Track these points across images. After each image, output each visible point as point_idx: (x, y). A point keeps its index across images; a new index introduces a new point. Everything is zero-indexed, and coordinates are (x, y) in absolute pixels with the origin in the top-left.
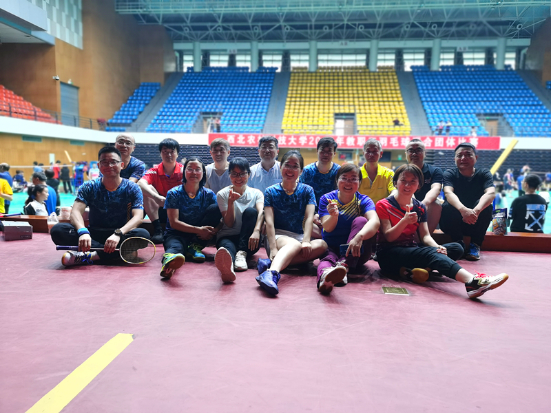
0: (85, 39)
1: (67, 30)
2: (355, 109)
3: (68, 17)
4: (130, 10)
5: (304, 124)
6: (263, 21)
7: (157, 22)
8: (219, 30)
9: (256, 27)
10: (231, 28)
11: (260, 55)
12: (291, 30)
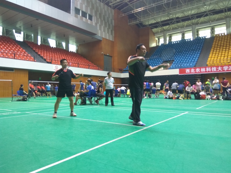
0: (115, 37)
1: (107, 34)
3: (108, 29)
4: (134, 23)
5: (221, 60)
6: (197, 14)
7: (147, 26)
8: (175, 23)
9: (194, 18)
10: (181, 21)
11: (198, 32)
12: (213, 15)
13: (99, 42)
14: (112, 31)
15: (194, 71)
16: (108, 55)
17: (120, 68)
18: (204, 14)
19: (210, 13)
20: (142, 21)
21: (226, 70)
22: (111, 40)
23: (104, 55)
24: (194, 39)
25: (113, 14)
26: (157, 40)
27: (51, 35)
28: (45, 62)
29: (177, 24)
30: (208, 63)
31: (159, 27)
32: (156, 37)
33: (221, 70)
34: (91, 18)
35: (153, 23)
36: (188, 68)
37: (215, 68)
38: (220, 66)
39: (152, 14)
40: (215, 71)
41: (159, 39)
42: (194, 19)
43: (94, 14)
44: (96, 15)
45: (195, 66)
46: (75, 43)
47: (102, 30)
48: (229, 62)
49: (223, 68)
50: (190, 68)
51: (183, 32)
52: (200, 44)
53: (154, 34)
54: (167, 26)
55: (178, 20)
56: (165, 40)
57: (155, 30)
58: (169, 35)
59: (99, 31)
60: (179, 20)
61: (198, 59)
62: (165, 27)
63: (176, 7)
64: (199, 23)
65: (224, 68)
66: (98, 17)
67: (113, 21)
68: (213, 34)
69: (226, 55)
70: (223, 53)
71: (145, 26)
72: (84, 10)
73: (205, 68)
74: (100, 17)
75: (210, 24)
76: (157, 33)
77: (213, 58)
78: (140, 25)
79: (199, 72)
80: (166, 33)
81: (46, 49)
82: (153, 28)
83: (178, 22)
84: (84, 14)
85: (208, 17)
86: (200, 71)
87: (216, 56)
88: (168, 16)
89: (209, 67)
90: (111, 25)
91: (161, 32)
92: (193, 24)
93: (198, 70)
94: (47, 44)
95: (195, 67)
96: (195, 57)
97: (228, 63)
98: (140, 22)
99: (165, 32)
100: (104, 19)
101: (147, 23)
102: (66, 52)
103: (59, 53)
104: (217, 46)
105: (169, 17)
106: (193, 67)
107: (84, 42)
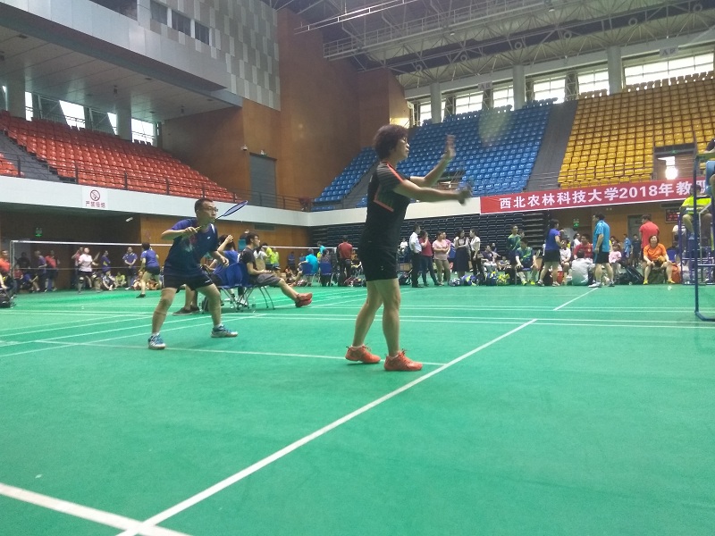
0: (283, 98)
1: (259, 88)
2: (694, 137)
3: (261, 72)
4: (341, 53)
5: (598, 171)
6: (528, 31)
7: (381, 65)
8: (464, 59)
9: (518, 43)
10: (481, 53)
11: (530, 86)
12: (574, 36)
13: (232, 111)
14: (272, 78)
15: (523, 203)
16: (262, 153)
17: (301, 196)
18: (546, 34)
19: (564, 32)
20: (366, 50)
21: (611, 199)
22: (271, 106)
23: (251, 154)
24: (520, 107)
25: (275, 24)
26: (411, 110)
27: (71, 89)
28: (55, 177)
29: (469, 62)
30: (561, 179)
31: (419, 68)
32: (409, 100)
33: (600, 200)
34: (202, 34)
35: (398, 55)
36: (504, 193)
37: (581, 192)
38: (595, 188)
39: (397, 28)
40: (582, 204)
41: (417, 108)
42: (518, 46)
43: (212, 23)
44: (220, 25)
45: (524, 189)
46: (151, 114)
47: (242, 75)
48: (619, 177)
49: (603, 193)
50: (512, 193)
51: (488, 85)
52: (537, 124)
53: (402, 90)
54: (442, 68)
55: (475, 49)
56: (436, 110)
57: (404, 78)
58: (445, 93)
59: (233, 77)
60: (477, 50)
61: (532, 168)
62: (433, 71)
63: (468, 9)
64: (532, 60)
65: (606, 193)
66: (227, 31)
67: (276, 46)
68: (572, 92)
69: (611, 155)
70: (603, 150)
71: (376, 64)
72: (180, 8)
73: (555, 194)
74: (234, 32)
75: (566, 64)
76: (412, 86)
77: (574, 166)
78: (361, 62)
79: (536, 207)
80: (439, 90)
81: (55, 136)
82: (399, 74)
83: (472, 55)
84: (181, 23)
85: (558, 42)
86: (538, 204)
87: (585, 158)
88: (443, 37)
89: (565, 191)
90: (269, 58)
91: (423, 84)
92: (517, 62)
93: (533, 200)
94: (56, 120)
95: (525, 191)
96: (523, 160)
97: (617, 179)
98: (359, 51)
99: (435, 85)
100: (247, 39)
101: (380, 57)
102: (123, 144)
103: (97, 147)
104: (587, 128)
105: (446, 38)
106: (519, 190)
107: (183, 111)
